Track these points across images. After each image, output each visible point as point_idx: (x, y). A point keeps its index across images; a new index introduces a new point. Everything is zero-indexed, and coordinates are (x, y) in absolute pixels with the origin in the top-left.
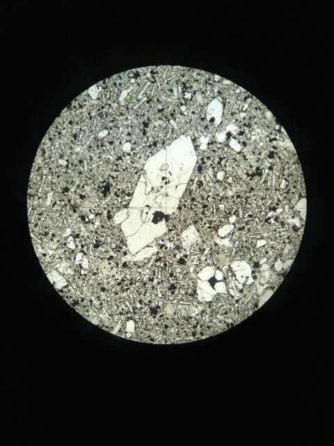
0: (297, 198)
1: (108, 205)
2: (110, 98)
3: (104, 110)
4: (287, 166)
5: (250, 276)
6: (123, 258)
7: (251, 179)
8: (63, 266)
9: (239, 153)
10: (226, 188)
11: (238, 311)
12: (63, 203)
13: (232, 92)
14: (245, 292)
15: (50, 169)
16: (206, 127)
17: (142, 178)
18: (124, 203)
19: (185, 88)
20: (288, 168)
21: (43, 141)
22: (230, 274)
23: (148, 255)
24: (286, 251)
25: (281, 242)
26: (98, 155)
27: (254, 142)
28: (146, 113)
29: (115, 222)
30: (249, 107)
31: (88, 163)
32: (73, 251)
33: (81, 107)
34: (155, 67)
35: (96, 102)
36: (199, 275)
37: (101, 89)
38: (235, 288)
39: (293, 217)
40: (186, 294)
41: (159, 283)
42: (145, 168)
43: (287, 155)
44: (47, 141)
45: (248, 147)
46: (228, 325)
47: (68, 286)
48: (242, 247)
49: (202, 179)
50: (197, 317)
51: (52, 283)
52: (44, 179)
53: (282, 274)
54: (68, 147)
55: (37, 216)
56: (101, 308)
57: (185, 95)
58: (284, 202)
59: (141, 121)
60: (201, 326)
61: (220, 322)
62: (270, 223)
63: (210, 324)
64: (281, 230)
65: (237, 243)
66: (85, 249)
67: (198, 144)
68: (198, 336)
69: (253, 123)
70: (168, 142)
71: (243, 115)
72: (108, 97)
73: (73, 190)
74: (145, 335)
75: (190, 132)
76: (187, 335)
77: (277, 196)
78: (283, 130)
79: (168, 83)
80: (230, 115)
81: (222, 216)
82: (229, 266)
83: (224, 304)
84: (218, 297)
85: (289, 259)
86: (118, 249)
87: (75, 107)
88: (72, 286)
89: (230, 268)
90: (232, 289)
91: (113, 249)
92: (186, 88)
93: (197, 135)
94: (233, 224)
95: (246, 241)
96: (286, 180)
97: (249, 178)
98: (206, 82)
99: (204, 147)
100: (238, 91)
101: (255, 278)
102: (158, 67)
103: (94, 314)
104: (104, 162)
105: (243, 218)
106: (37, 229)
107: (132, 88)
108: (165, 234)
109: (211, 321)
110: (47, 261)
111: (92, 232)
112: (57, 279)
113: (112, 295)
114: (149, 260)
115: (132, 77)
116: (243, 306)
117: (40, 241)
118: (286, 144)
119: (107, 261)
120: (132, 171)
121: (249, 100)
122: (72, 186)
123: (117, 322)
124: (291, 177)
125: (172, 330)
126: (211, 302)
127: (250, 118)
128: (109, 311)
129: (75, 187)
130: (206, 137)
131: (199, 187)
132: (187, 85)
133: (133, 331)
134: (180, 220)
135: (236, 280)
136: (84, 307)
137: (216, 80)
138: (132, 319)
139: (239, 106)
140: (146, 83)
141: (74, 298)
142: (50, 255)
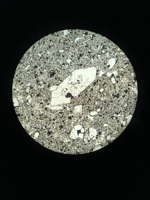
0: (129, 113)
1: (50, 81)
2: (71, 38)
3: (66, 41)
5: (95, 137)
6: (46, 106)
7: (113, 97)
8: (20, 97)
9: (113, 84)
10: (102, 96)
11: (84, 148)
12: (32, 72)
13: (122, 58)
14: (90, 142)
15: (33, 55)
16: (105, 68)
17: (69, 77)
18: (57, 83)
19: (104, 48)
20: (131, 100)
21: (36, 43)
22: (87, 132)
23: (58, 109)
24: (114, 133)
25: (114, 128)
26: (55, 59)
27: (122, 83)
28: (83, 51)
29: (50, 90)
30: (126, 67)
31: (50, 60)
32: (27, 93)
33: (58, 36)
34: (95, 33)
35: (65, 37)
36: (74, 127)
37: (69, 32)
38: (87, 138)
39: (123, 121)
40: (66, 132)
41: (57, 122)
42: (72, 73)
43: (133, 94)
44: (38, 44)
45: (118, 83)
46: (77, 152)
47: (19, 107)
48: (97, 123)
49: (94, 88)
50: (66, 144)
51: (13, 102)
52: (29, 58)
53: (108, 142)
54: (45, 50)
55: (19, 72)
56: (28, 122)
57: (102, 51)
58: (123, 113)
59: (80, 53)
60: (66, 148)
61: (74, 150)
62: (113, 119)
63: (70, 149)
64: (116, 123)
65: (96, 120)
66: (33, 95)
67: (99, 73)
68: (63, 151)
69: (125, 75)
70: (86, 66)
71: (122, 70)
72: (71, 37)
73: (39, 68)
74: (41, 141)
75: (97, 67)
76: (58, 149)
77: (121, 109)
78: (136, 83)
79: (97, 43)
80: (117, 67)
81: (95, 107)
83: (79, 143)
84: (78, 139)
85: (114, 137)
86: (46, 101)
87: (55, 35)
88: (20, 107)
89: (88, 130)
91: (44, 100)
93: (100, 69)
94: (98, 112)
95: (100, 122)
96: (128, 104)
97: (113, 96)
98: (113, 50)
99: (100, 75)
100: (124, 59)
101: (97, 138)
103: (24, 123)
104: (57, 63)
105: (103, 112)
106: (16, 78)
107: (82, 38)
108: (68, 104)
109: (71, 148)
110: (15, 92)
111: (39, 89)
112: (15, 102)
113: (35, 119)
114: (57, 111)
115: (84, 34)
116: (87, 147)
117: (15, 83)
118: (135, 90)
119: (39, 104)
120: (67, 71)
121: (127, 65)
122: (39, 66)
123: (32, 131)
125: (53, 144)
126: (74, 140)
127: (125, 72)
128: (31, 125)
129: (40, 68)
130: (103, 72)
131: (91, 91)
132: (105, 47)
133: (37, 137)
134: (77, 101)
135: (89, 135)
136: (22, 118)
137: (118, 50)
138: (39, 132)
139: (122, 65)
140: (89, 38)
141: (19, 113)
142: (17, 90)
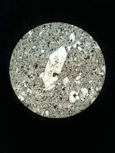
0: (102, 65)
1: (37, 71)
2: (36, 35)
3: (34, 39)
4: (98, 55)
5: (88, 93)
6: (43, 89)
7: (86, 60)
8: (23, 93)
9: (81, 51)
10: (77, 63)
11: (84, 105)
12: (22, 72)
13: (78, 30)
14: (86, 99)
15: (17, 60)
16: (70, 43)
17: (48, 62)
18: (43, 70)
21: (14, 51)
22: (80, 93)
24: (99, 84)
25: (98, 81)
27: (86, 47)
28: (49, 39)
29: (40, 77)
30: (84, 35)
31: (29, 57)
32: (26, 88)
33: (26, 38)
34: (51, 23)
35: (31, 36)
36: (70, 94)
37: (33, 32)
39: (101, 72)
40: (66, 100)
41: (56, 97)
42: (49, 58)
43: (98, 51)
44: (15, 51)
45: (84, 49)
46: (81, 110)
47: (25, 100)
48: (84, 83)
49: (69, 61)
50: (70, 108)
51: (19, 99)
52: (15, 64)
53: (98, 92)
54: (22, 52)
55: (13, 77)
56: (37, 107)
57: (62, 32)
58: (98, 67)
59: (47, 42)
60: (71, 111)
62: (93, 75)
63: (75, 110)
64: (97, 77)
65: (82, 82)
66: (30, 87)
67: (67, 49)
68: (71, 114)
69: (86, 40)
70: (56, 49)
71: (82, 38)
73: (25, 67)
74: (52, 115)
75: (64, 45)
76: (67, 114)
77: (95, 65)
78: (96, 42)
79: (55, 29)
80: (77, 38)
81: (76, 73)
82: (80, 90)
83: (79, 103)
84: (77, 101)
85: (100, 86)
87: (24, 38)
88: (26, 100)
90: (82, 98)
91: (40, 86)
92: (62, 30)
93: (66, 46)
94: (81, 76)
95: (85, 81)
96: (98, 60)
98: (69, 28)
99: (69, 50)
100: (80, 30)
101: (89, 94)
102: (52, 23)
103: (35, 109)
104: (35, 57)
105: (84, 73)
106: (13, 81)
107: (43, 31)
108: (57, 80)
109: (75, 109)
110: (17, 92)
111: (32, 81)
112: (21, 98)
113: (40, 102)
114: (52, 89)
115: (43, 27)
116: (86, 103)
117: (14, 85)
118: (97, 47)
119: (38, 91)
120: (45, 59)
121: (84, 33)
123: (43, 111)
124: (100, 58)
125: (62, 113)
126: (74, 103)
127: (85, 39)
128: (40, 108)
130: (70, 46)
131: (68, 64)
132: (62, 29)
133: (48, 114)
134: (62, 75)
135: (83, 95)
136: (31, 107)
137: (72, 26)
138: (48, 110)
139: (81, 35)
140: (48, 29)
141: (27, 104)
142: (18, 89)
